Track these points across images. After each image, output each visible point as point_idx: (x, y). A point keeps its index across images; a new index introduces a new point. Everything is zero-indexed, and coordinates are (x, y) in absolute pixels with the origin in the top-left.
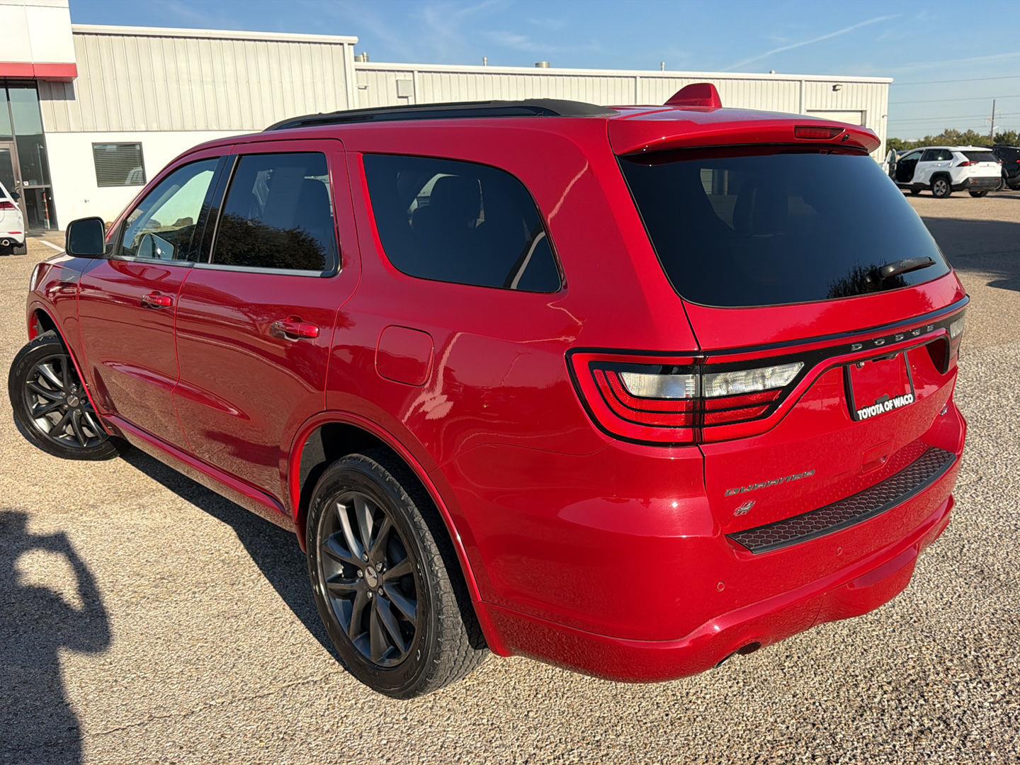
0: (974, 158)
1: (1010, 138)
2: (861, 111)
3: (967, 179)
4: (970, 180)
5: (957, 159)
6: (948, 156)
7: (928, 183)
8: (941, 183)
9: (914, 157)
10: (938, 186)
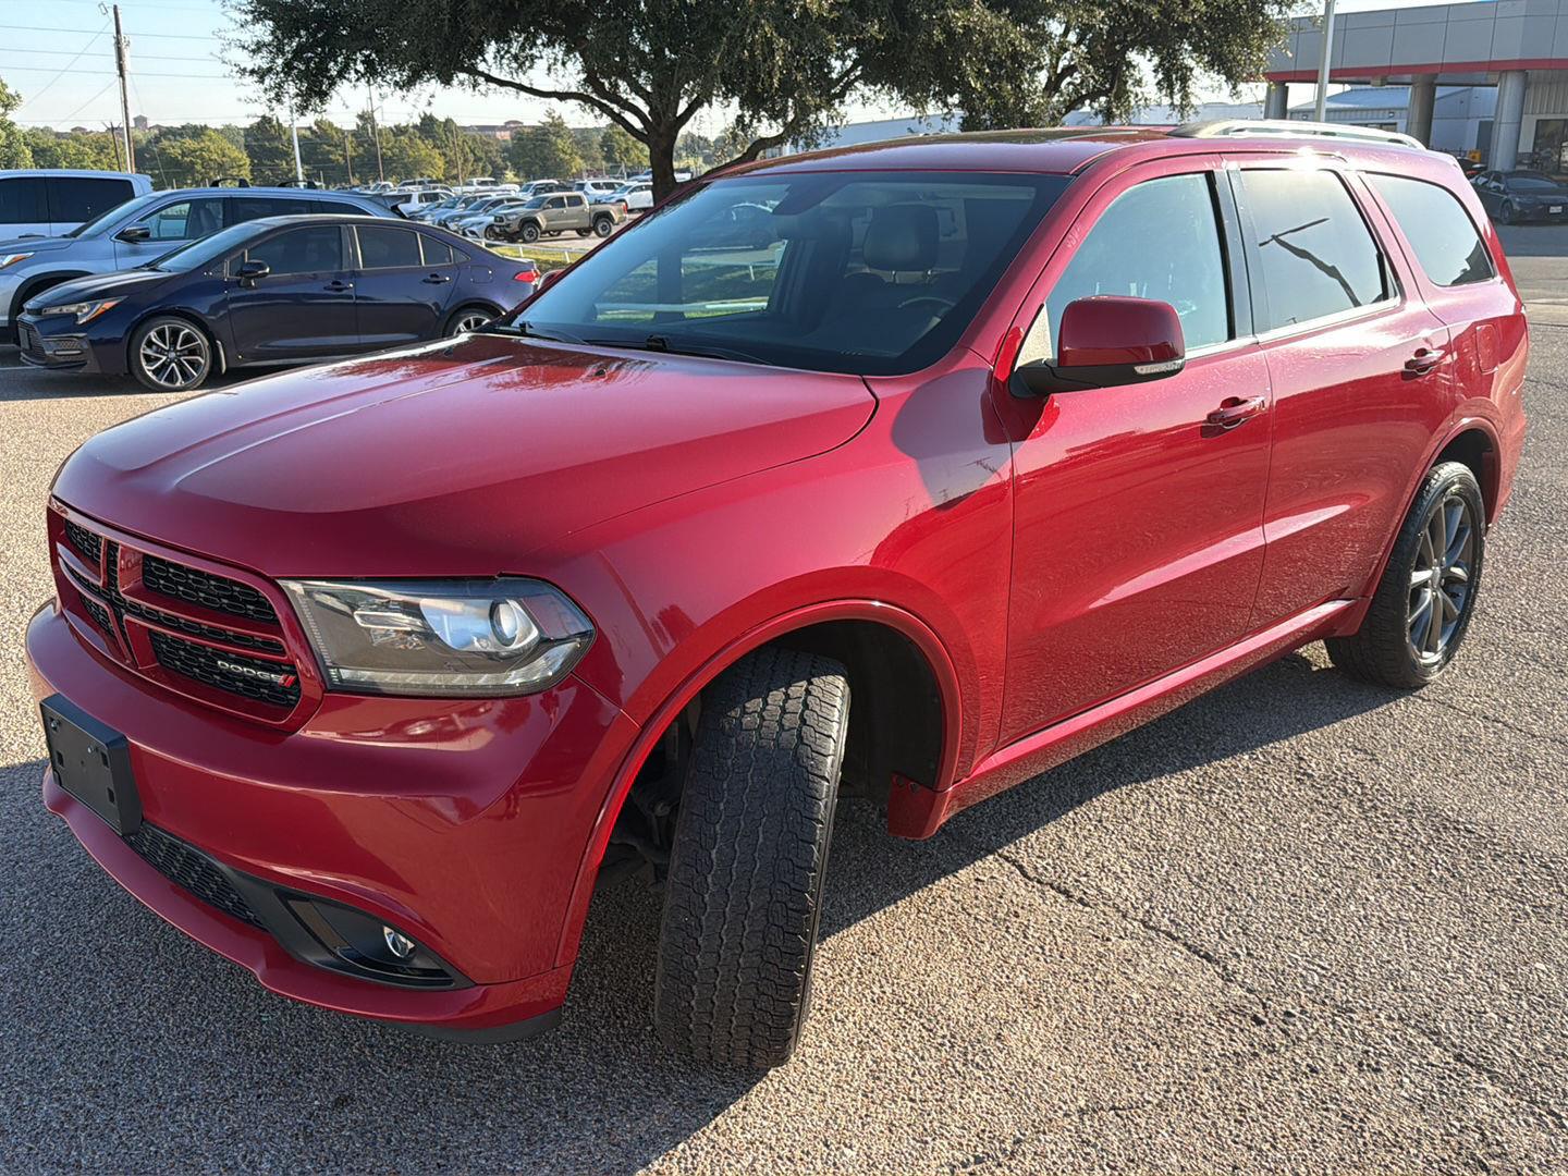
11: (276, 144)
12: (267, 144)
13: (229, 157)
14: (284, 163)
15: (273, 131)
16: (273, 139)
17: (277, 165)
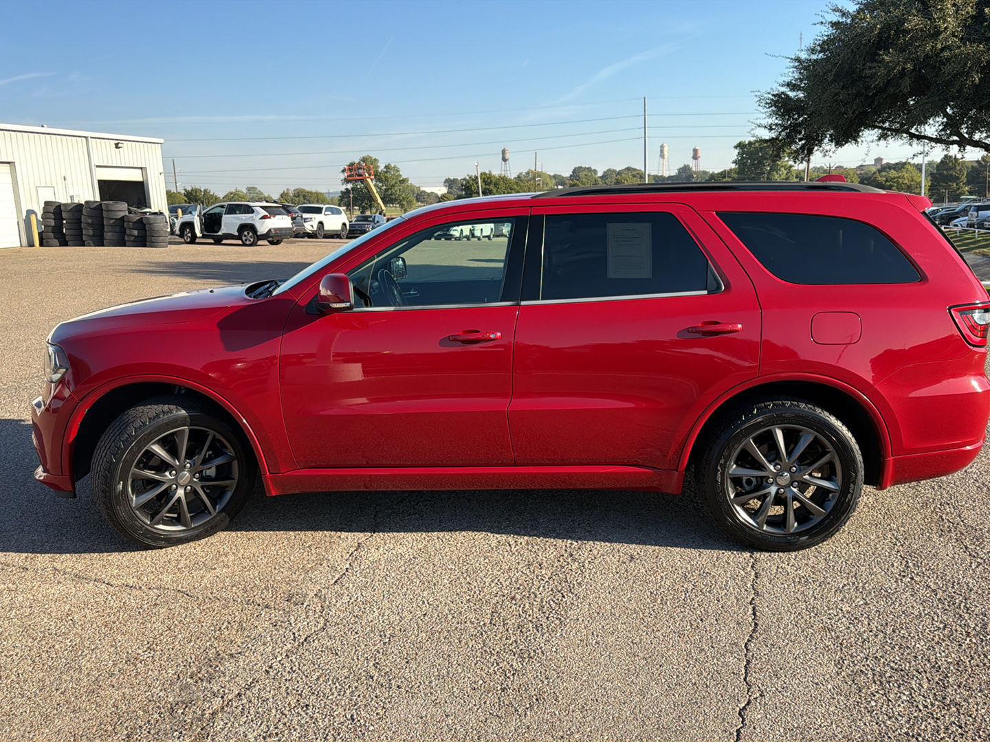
0: (271, 212)
1: (198, 194)
2: (141, 168)
3: (270, 230)
4: (272, 230)
5: (258, 213)
6: (249, 210)
7: (237, 234)
8: (248, 233)
9: (218, 210)
10: (245, 236)
11: (951, 172)
12: (945, 172)
13: (916, 181)
14: (955, 185)
15: (951, 164)
16: (951, 169)
17: (950, 185)
